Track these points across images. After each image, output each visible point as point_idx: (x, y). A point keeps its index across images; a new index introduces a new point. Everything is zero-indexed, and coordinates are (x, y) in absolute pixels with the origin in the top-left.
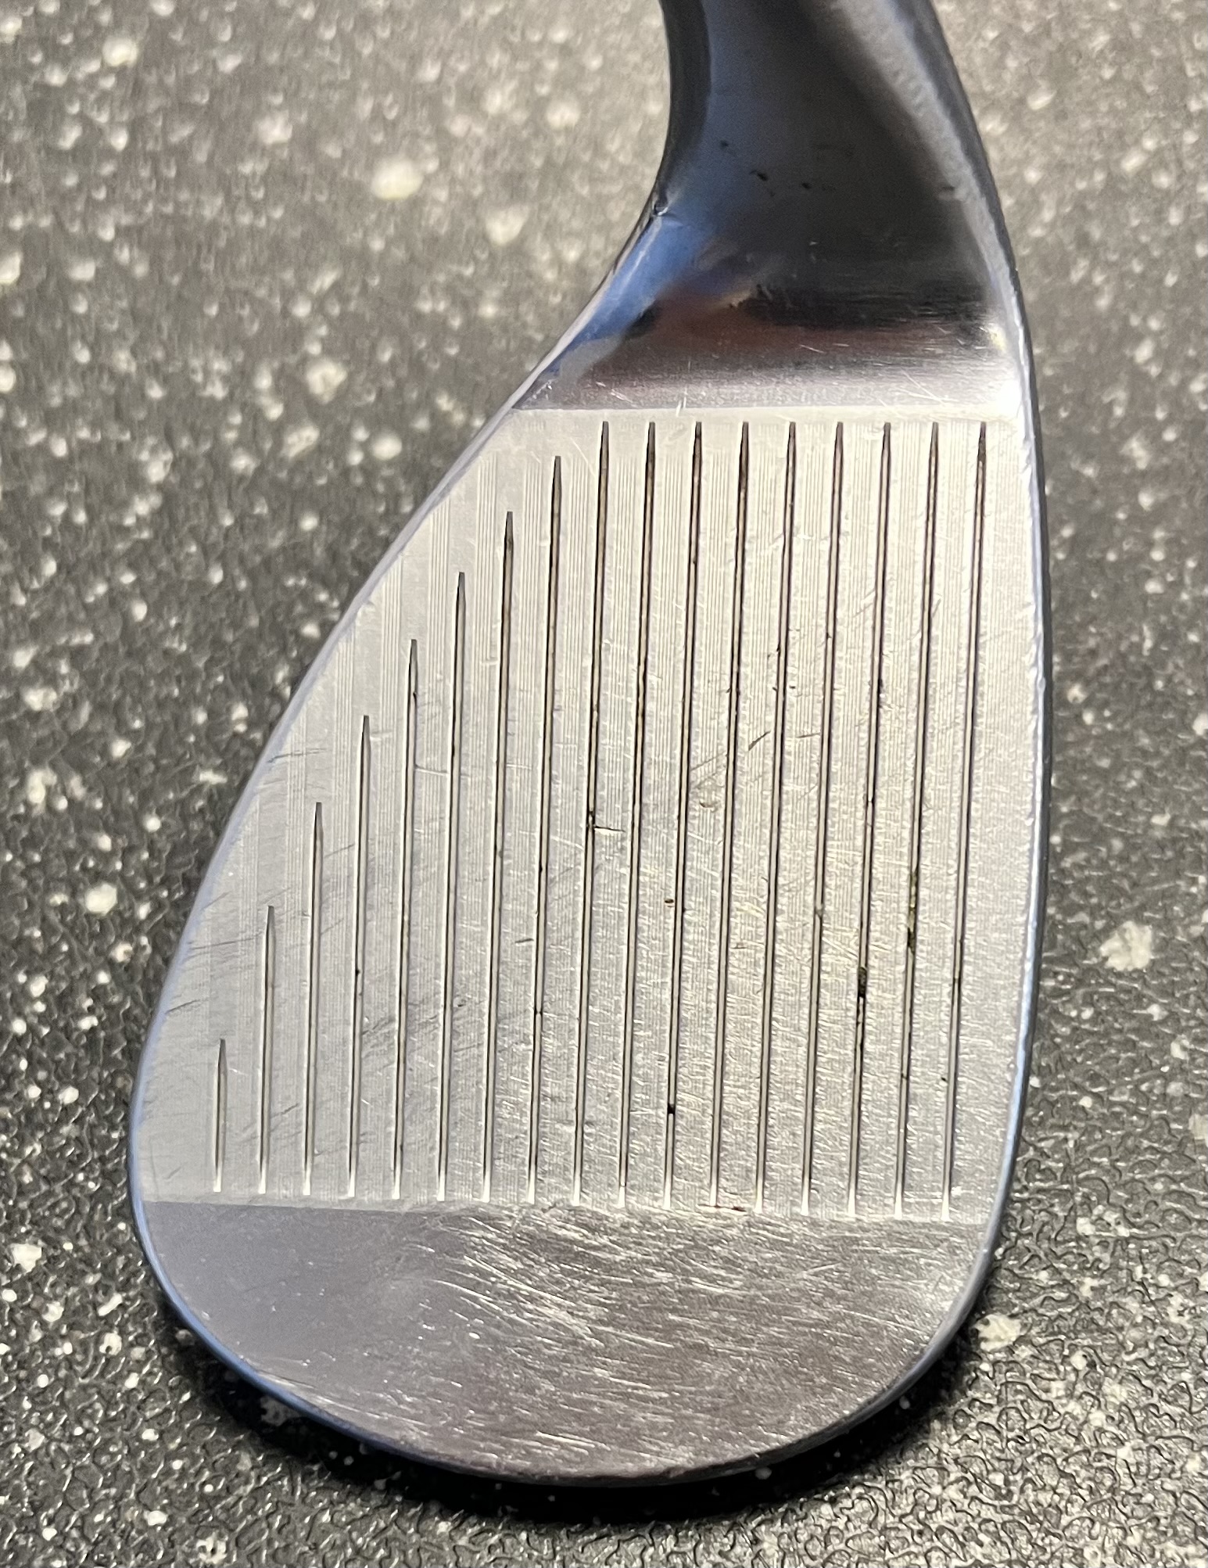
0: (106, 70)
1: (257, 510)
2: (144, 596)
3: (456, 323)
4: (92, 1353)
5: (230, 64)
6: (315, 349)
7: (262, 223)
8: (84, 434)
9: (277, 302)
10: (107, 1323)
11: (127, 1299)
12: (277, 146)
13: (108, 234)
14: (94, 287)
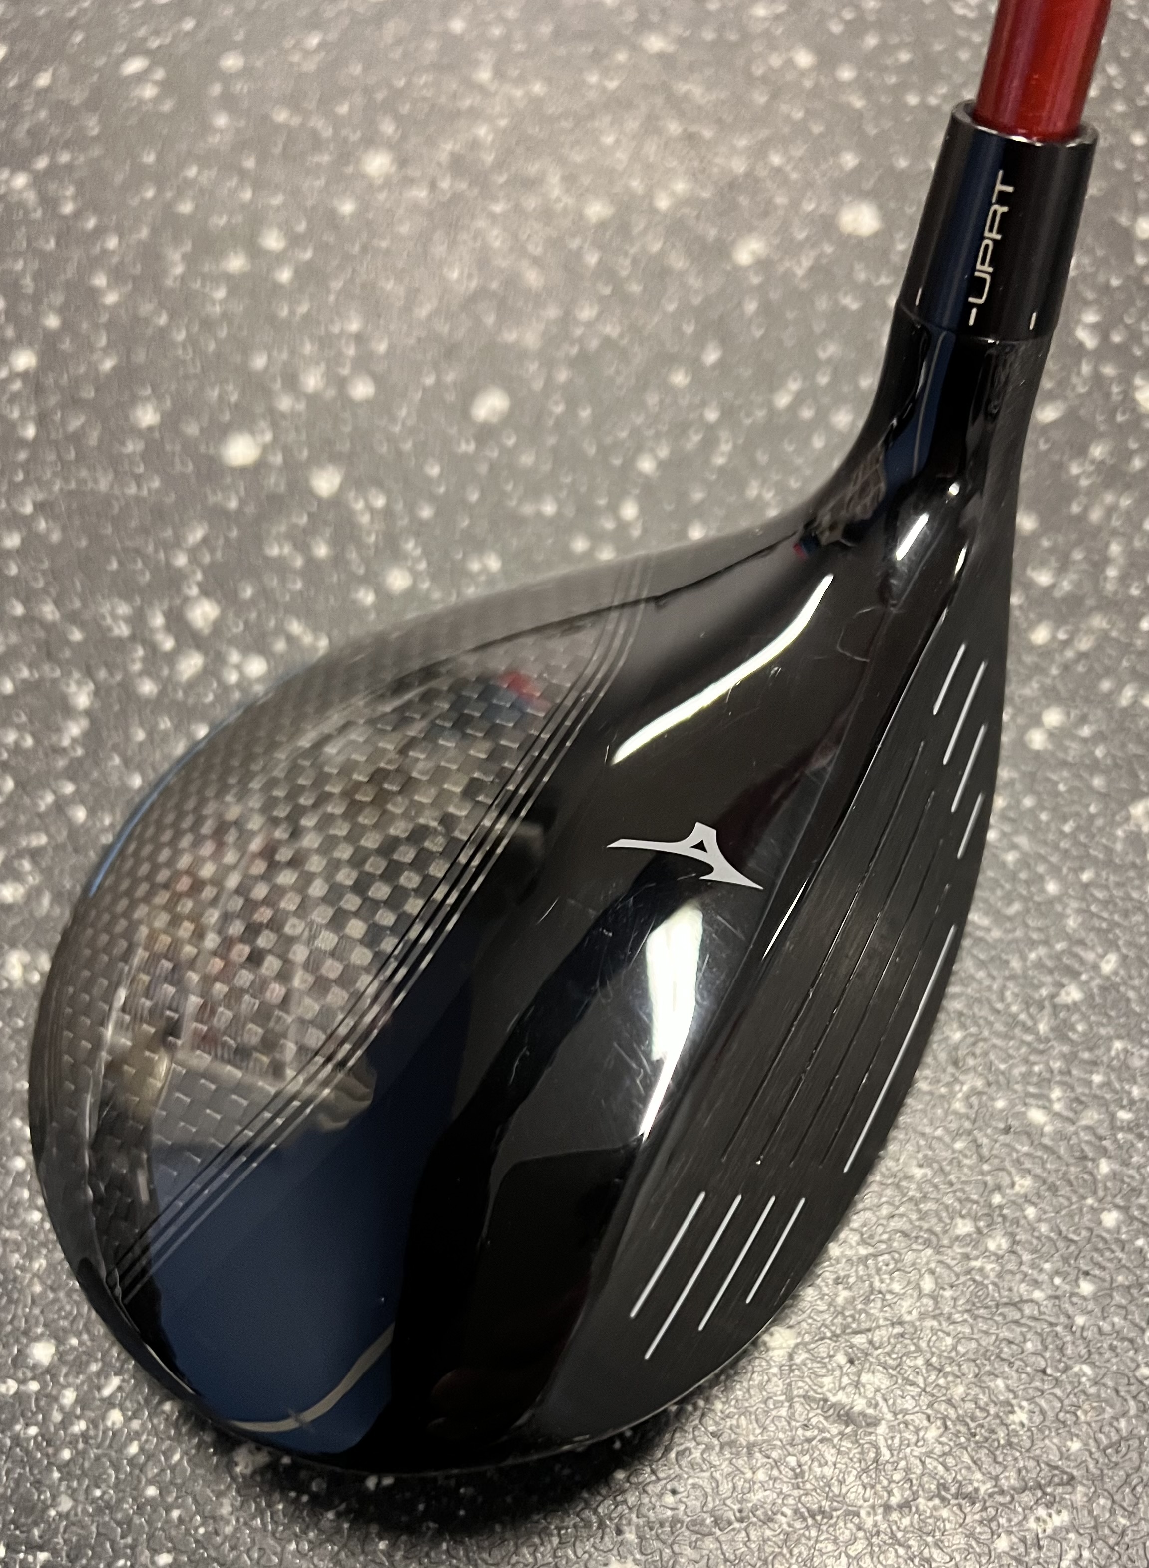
0: (14, 375)
1: (162, 726)
2: (83, 802)
3: (299, 562)
4: (101, 1427)
5: (108, 364)
6: (194, 591)
7: (145, 492)
8: (25, 673)
9: (162, 555)
10: (110, 1403)
11: (123, 1381)
12: (150, 429)
13: (28, 509)
14: (21, 553)
